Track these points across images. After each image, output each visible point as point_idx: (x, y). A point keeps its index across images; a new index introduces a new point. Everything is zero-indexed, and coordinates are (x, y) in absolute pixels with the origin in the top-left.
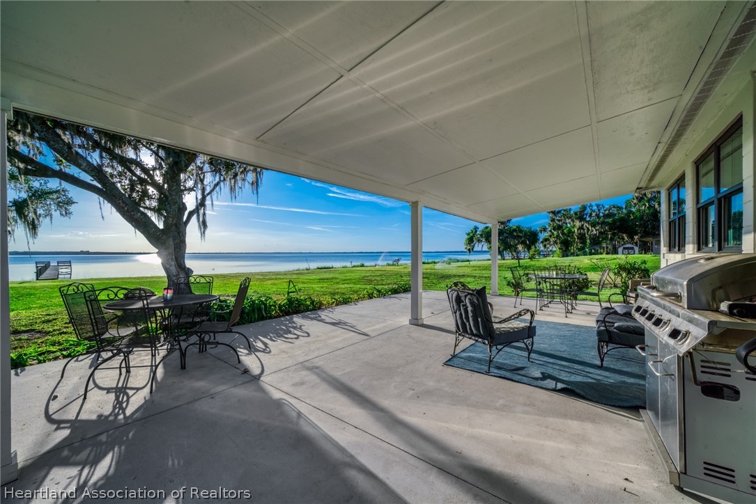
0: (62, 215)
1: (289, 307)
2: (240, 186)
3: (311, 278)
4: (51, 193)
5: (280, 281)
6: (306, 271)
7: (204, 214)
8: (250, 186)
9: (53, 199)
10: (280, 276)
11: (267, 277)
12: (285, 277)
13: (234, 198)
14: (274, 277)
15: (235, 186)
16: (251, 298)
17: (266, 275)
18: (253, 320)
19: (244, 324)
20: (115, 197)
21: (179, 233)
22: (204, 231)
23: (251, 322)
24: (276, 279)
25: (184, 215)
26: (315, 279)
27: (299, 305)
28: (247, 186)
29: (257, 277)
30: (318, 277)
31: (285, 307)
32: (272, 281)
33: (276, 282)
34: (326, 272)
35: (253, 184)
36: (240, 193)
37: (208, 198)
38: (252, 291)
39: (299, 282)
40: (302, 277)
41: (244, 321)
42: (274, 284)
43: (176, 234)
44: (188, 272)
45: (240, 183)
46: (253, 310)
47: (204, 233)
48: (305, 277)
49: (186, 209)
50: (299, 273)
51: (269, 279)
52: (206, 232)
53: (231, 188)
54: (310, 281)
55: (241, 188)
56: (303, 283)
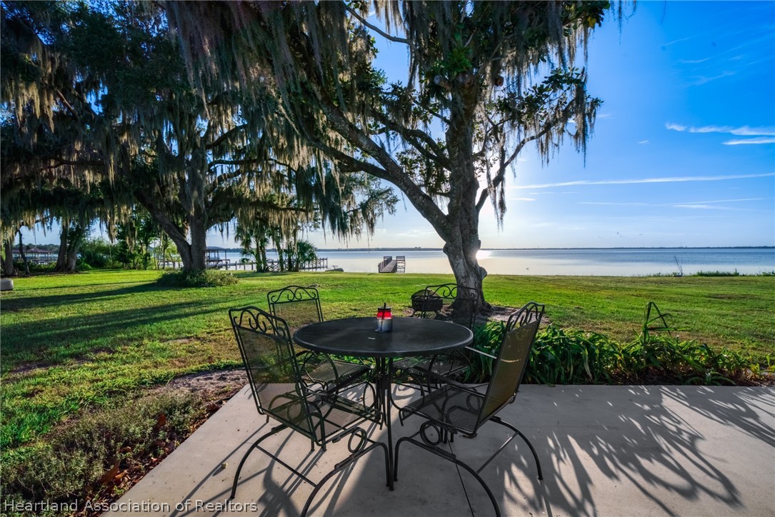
0: (390, 213)
1: (648, 361)
2: (556, 142)
3: (688, 291)
4: (382, 194)
5: (624, 293)
6: (674, 279)
7: (502, 192)
8: (573, 140)
9: (383, 199)
10: (623, 285)
11: (602, 285)
12: (633, 286)
13: (545, 163)
14: (613, 285)
15: (547, 144)
16: (562, 333)
17: (599, 281)
18: (563, 378)
19: (542, 383)
20: (396, 179)
21: (469, 220)
22: (502, 216)
23: (559, 382)
24: (616, 289)
25: (475, 195)
26: (697, 295)
27: (675, 361)
28: (568, 141)
29: (585, 283)
30: (706, 292)
31: (637, 357)
32: (610, 293)
33: (617, 294)
34: (721, 283)
35: (577, 136)
36: (556, 153)
37: (508, 169)
38: (573, 307)
39: (662, 298)
40: (668, 289)
41: (543, 379)
42: (612, 298)
43: (465, 221)
44: (479, 273)
45: (555, 136)
46: (564, 357)
47: (501, 219)
48: (675, 290)
49: (477, 186)
50: (660, 280)
51: (604, 288)
52: (504, 218)
53: (542, 148)
54: (687, 299)
55: (557, 145)
56: (671, 300)
